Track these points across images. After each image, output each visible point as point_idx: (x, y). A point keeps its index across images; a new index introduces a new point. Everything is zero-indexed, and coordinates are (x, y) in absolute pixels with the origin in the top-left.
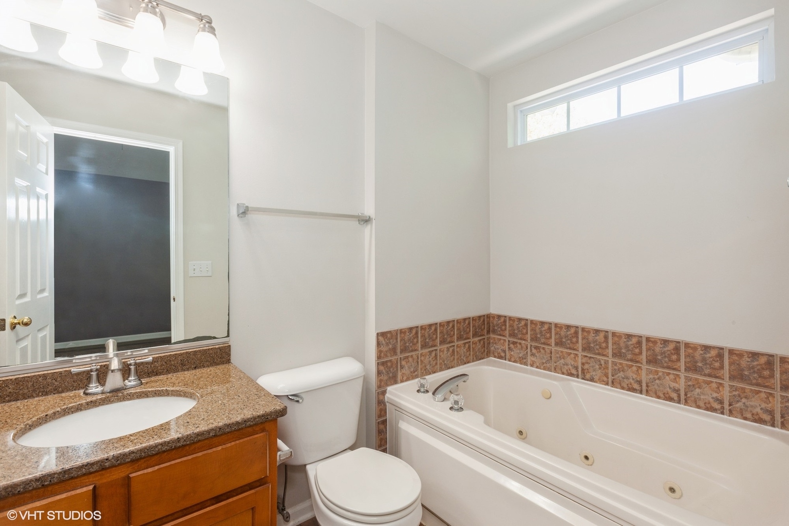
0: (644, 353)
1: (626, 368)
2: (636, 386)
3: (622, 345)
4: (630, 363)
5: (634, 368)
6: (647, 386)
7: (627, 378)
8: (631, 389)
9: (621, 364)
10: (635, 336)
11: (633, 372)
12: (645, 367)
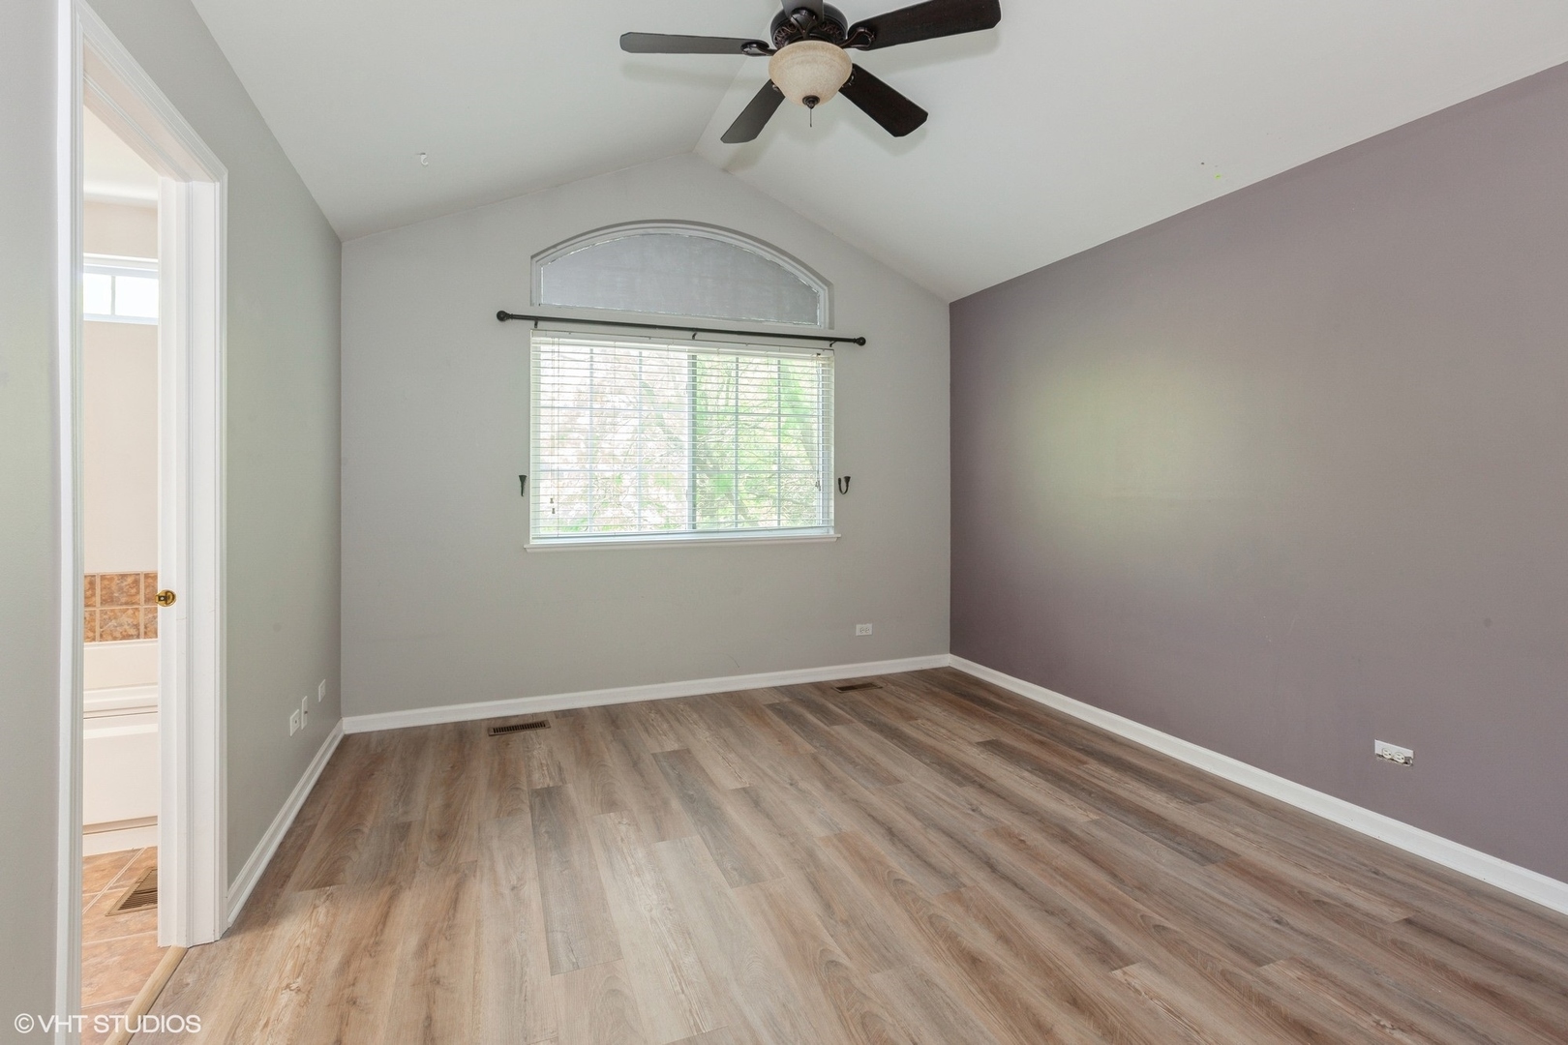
0: (142, 592)
1: (119, 614)
2: (133, 631)
3: (114, 587)
4: (125, 607)
5: (130, 612)
6: (146, 627)
7: (121, 625)
8: (127, 637)
9: (112, 611)
10: (130, 575)
11: (128, 617)
12: (143, 607)
